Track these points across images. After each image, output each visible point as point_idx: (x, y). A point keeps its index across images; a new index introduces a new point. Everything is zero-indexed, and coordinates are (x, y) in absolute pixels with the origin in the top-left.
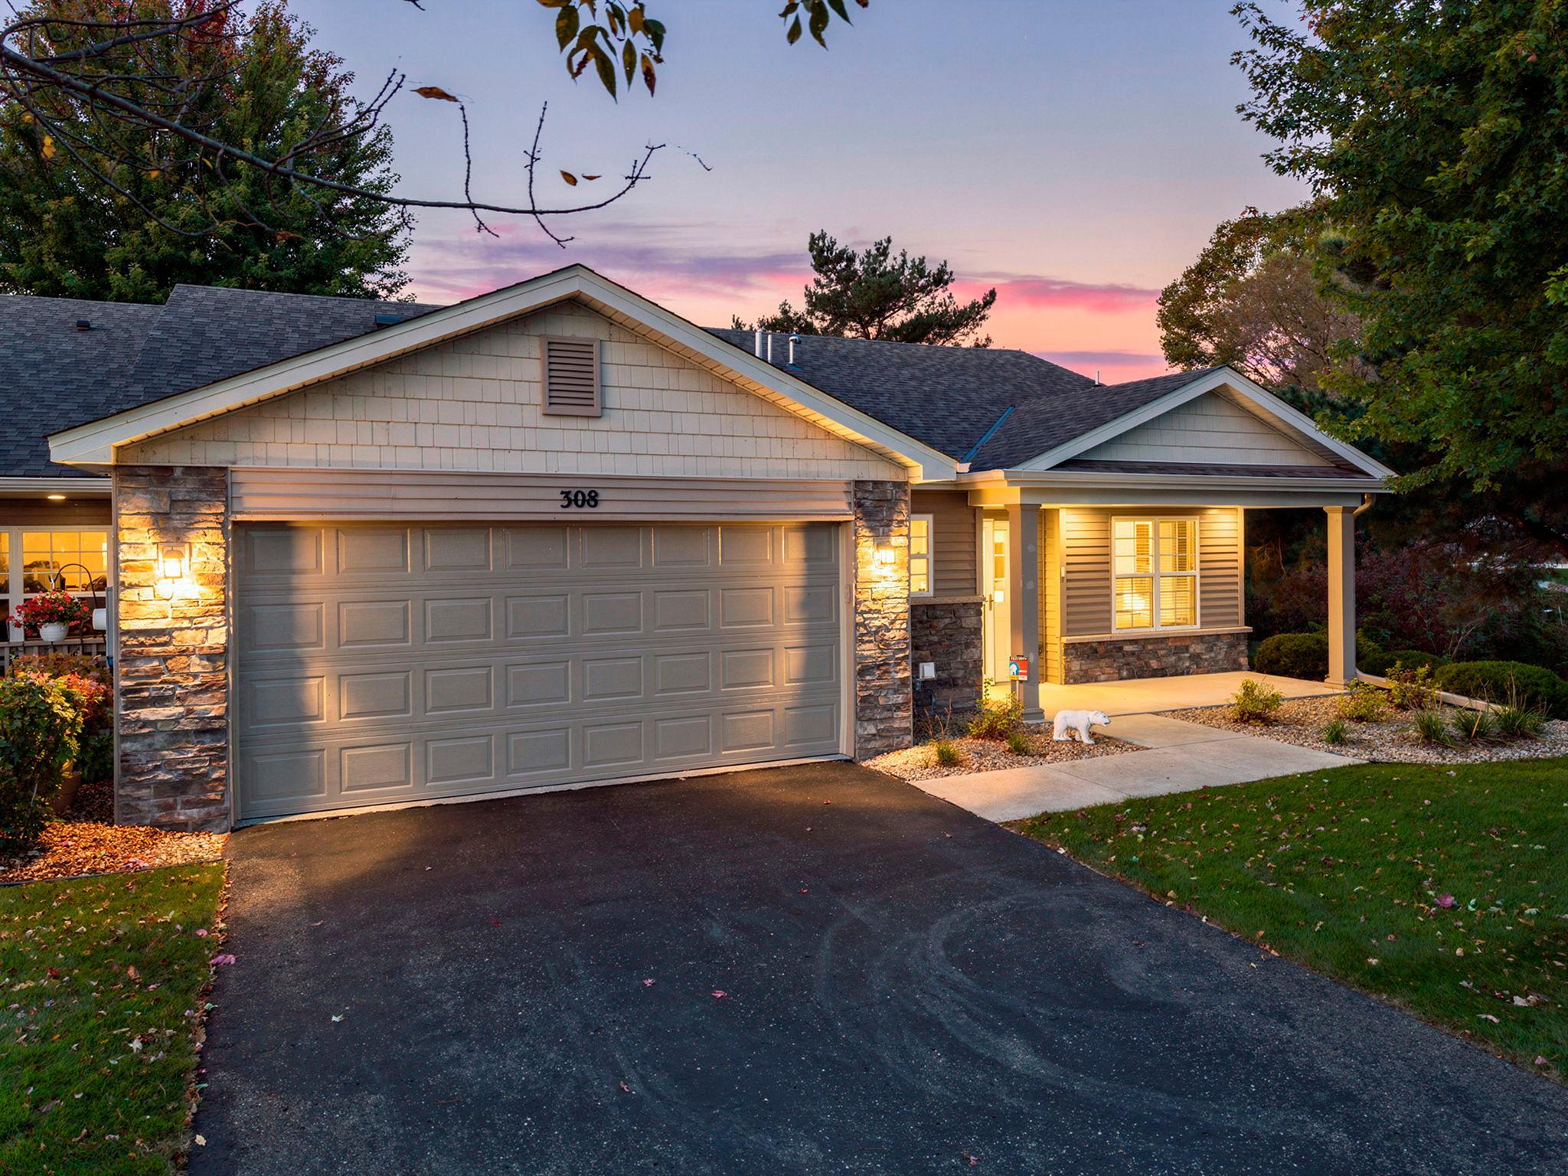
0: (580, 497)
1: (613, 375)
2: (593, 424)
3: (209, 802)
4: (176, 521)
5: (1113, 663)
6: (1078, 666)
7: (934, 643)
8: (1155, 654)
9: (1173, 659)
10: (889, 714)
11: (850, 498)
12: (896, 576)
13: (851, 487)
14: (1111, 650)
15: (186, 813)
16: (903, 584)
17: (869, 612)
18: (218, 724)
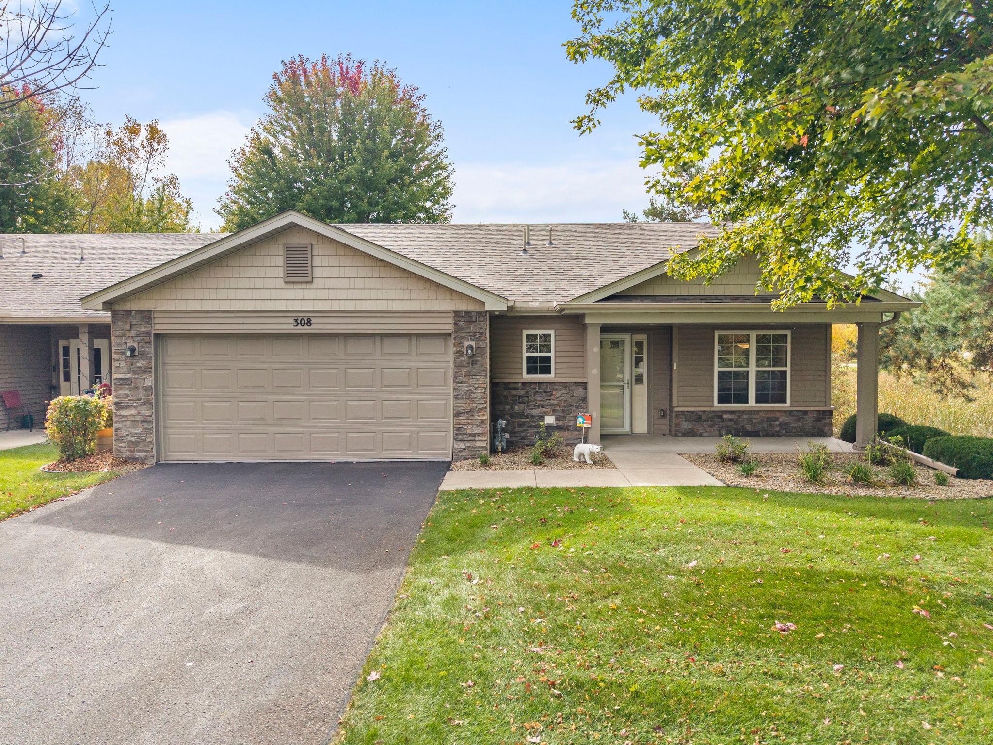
0: (303, 322)
1: (317, 261)
2: (309, 286)
3: (147, 451)
4: (133, 333)
5: (714, 425)
6: (685, 426)
7: (554, 405)
8: (750, 421)
9: (765, 425)
10: (473, 438)
11: (451, 321)
12: (479, 363)
13: (452, 315)
14: (713, 417)
15: (137, 455)
16: (483, 368)
17: (461, 382)
18: (149, 419)
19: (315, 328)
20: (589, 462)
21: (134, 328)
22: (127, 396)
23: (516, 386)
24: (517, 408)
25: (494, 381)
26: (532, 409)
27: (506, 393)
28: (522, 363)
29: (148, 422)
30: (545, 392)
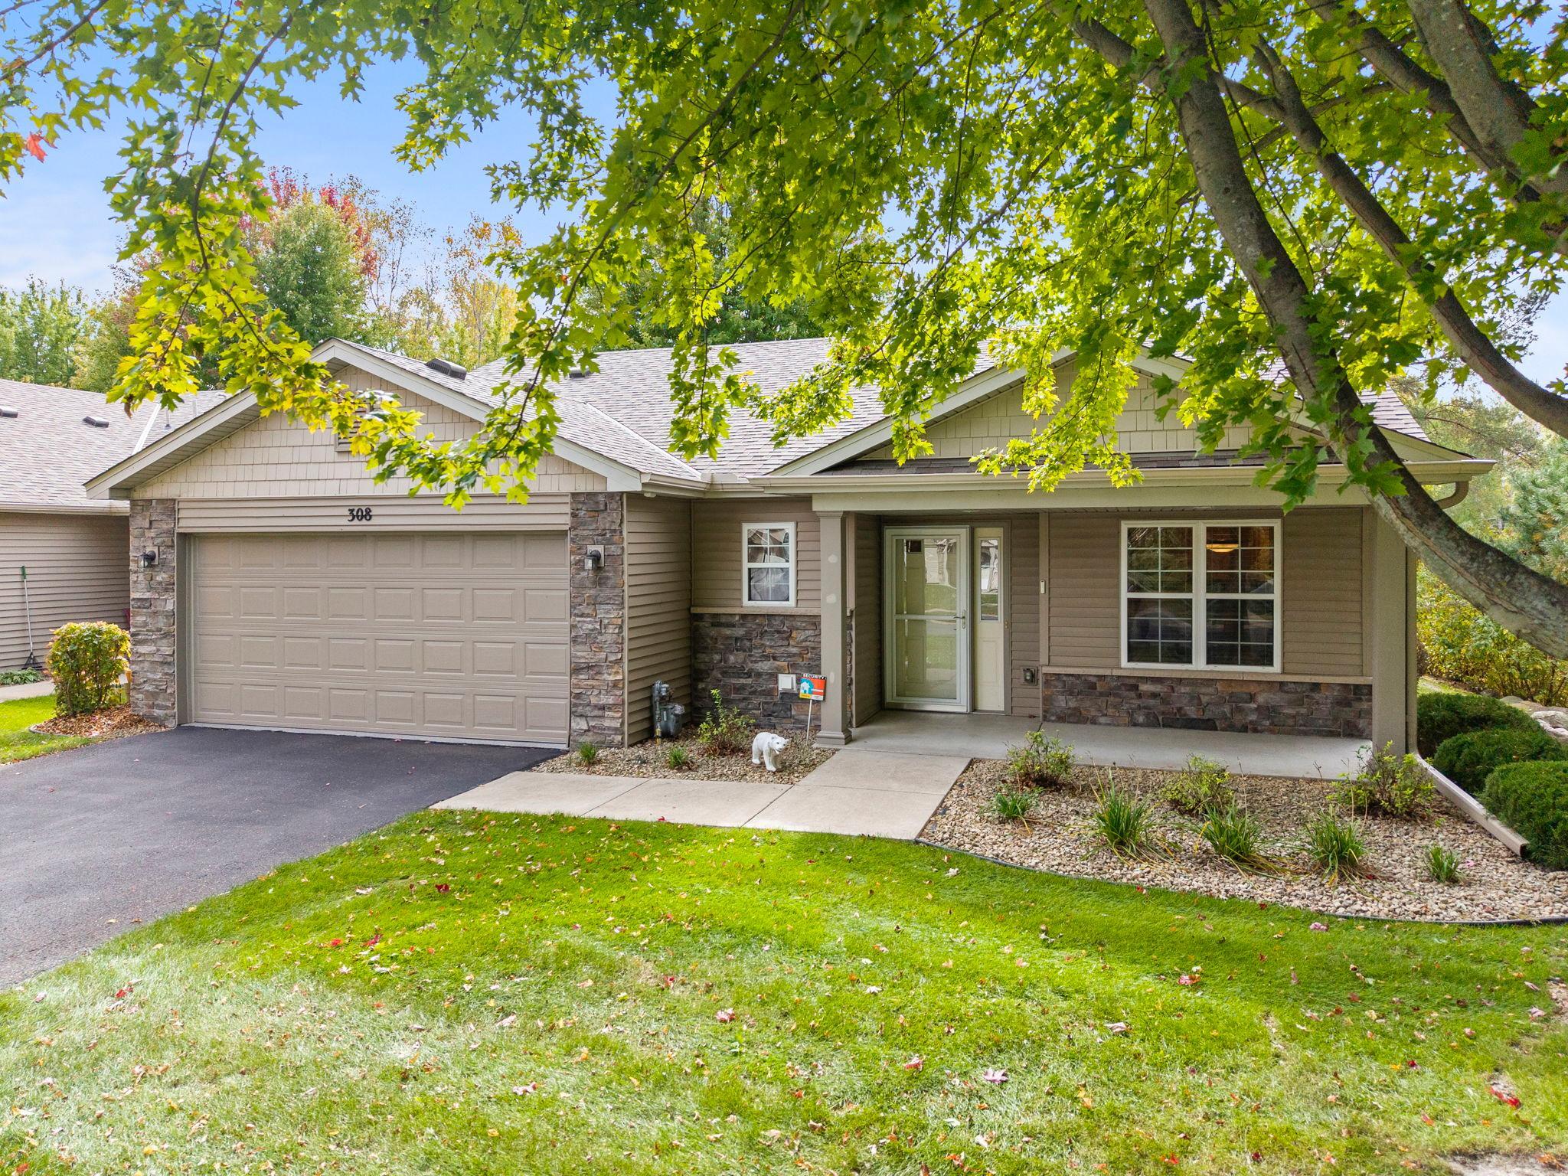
0: (360, 513)
3: (167, 708)
4: (152, 533)
5: (1121, 704)
6: (1062, 702)
7: (794, 655)
8: (1195, 699)
9: (1227, 709)
10: (600, 713)
11: (567, 509)
12: (610, 583)
13: (568, 499)
14: (1119, 688)
15: (157, 712)
16: (617, 591)
17: (582, 615)
18: (170, 659)
19: (377, 524)
20: (770, 767)
21: (155, 525)
22: (145, 624)
23: (730, 619)
24: (732, 658)
25: (694, 610)
26: (756, 662)
27: (713, 632)
28: (740, 580)
29: (169, 664)
30: (778, 632)
